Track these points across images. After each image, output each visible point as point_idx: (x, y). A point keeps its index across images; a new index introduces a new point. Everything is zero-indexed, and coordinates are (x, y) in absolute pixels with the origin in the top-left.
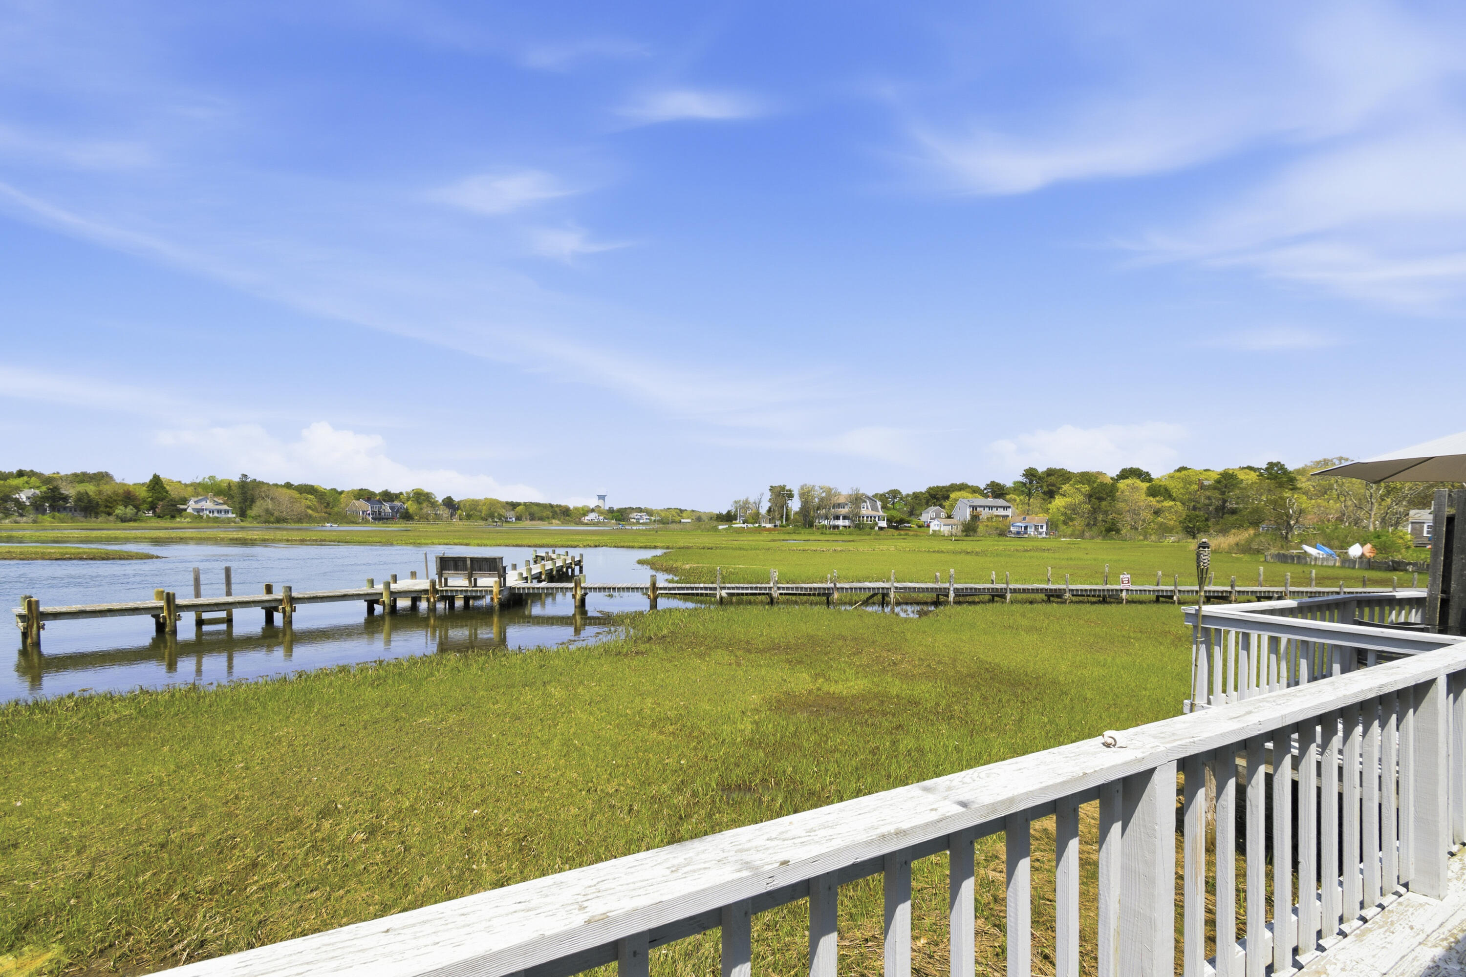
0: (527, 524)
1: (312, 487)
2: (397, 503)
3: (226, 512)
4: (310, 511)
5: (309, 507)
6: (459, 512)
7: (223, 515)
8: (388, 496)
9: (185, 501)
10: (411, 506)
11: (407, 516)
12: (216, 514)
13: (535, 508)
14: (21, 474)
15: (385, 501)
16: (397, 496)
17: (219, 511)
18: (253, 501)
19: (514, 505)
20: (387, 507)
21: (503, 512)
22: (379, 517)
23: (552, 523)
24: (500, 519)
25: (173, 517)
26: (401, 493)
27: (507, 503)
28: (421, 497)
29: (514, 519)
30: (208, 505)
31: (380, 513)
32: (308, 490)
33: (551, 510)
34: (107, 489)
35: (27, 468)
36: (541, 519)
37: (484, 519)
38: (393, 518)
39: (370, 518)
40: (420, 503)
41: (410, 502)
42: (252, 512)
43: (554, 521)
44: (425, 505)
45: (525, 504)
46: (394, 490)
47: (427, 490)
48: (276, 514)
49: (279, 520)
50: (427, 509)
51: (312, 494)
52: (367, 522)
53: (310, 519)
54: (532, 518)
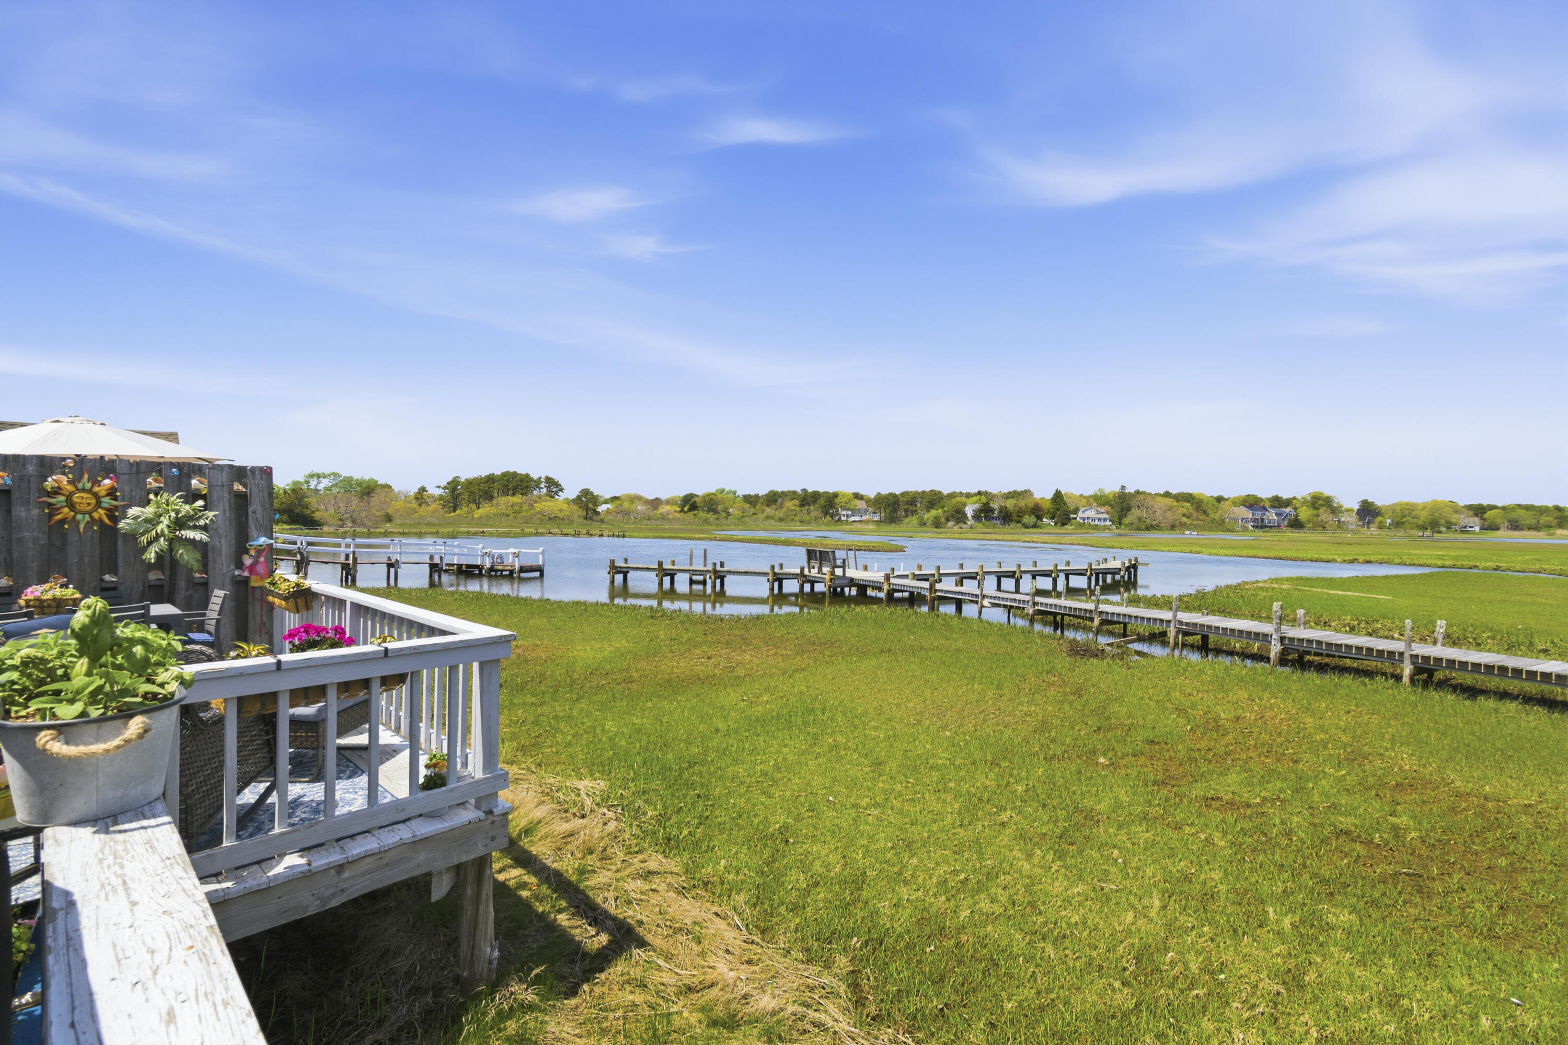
0: (1505, 536)
1: (1190, 495)
2: (1288, 510)
3: (1105, 520)
4: (1184, 519)
5: (1184, 515)
6: (1379, 519)
7: (1102, 523)
8: (1278, 502)
9: (1076, 511)
10: (1304, 514)
11: (1296, 524)
12: (1097, 522)
13: (1522, 512)
14: (979, 493)
15: (1273, 507)
16: (1288, 503)
17: (1099, 520)
18: (1129, 509)
19: (1479, 511)
20: (1272, 515)
21: (1454, 518)
22: (1261, 525)
23: (1552, 535)
24: (1448, 528)
25: (1063, 524)
26: (1294, 498)
27: (1470, 507)
28: (1320, 502)
29: (1477, 529)
30: (1091, 513)
31: (1262, 520)
32: (1187, 498)
33: (1557, 514)
34: (1022, 504)
35: (983, 489)
36: (1536, 528)
37: (1423, 528)
38: (1279, 526)
39: (1250, 526)
40: (1315, 508)
41: (1304, 508)
42: (1126, 521)
43: (1559, 532)
44: (1322, 511)
45: (1504, 508)
46: (1285, 496)
47: (1327, 493)
48: (1148, 521)
49: (1150, 528)
50: (1325, 515)
51: (1189, 502)
52: (1245, 529)
53: (1183, 526)
54: (1515, 526)
